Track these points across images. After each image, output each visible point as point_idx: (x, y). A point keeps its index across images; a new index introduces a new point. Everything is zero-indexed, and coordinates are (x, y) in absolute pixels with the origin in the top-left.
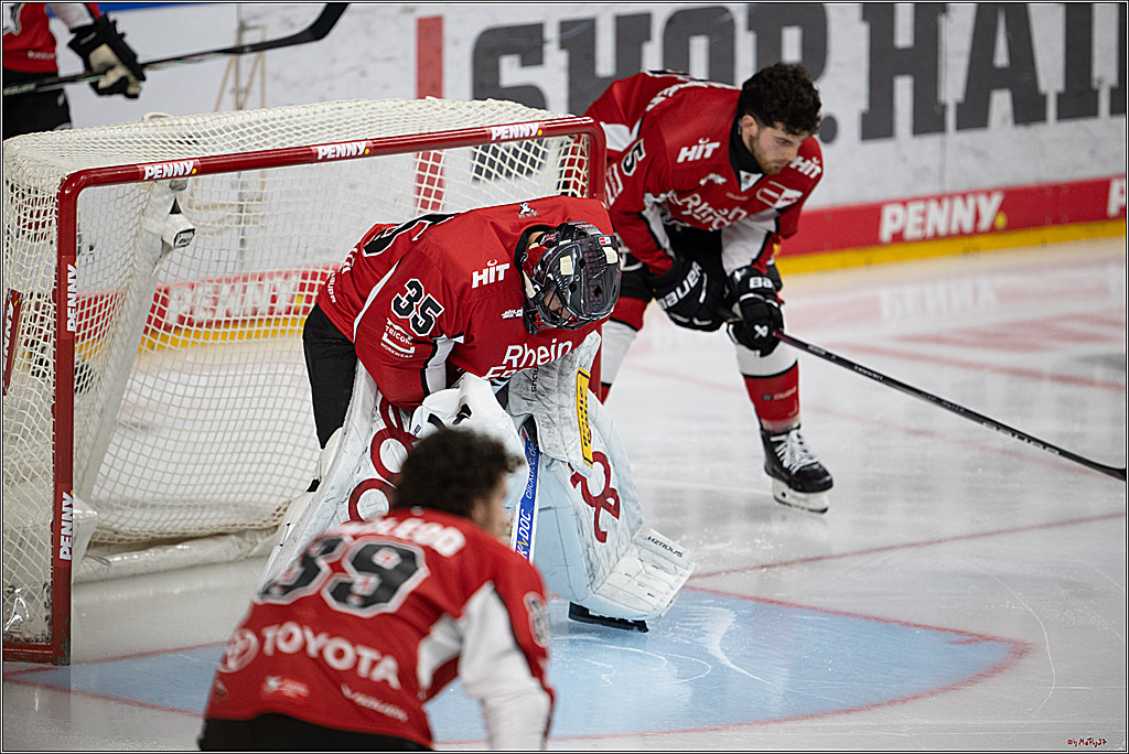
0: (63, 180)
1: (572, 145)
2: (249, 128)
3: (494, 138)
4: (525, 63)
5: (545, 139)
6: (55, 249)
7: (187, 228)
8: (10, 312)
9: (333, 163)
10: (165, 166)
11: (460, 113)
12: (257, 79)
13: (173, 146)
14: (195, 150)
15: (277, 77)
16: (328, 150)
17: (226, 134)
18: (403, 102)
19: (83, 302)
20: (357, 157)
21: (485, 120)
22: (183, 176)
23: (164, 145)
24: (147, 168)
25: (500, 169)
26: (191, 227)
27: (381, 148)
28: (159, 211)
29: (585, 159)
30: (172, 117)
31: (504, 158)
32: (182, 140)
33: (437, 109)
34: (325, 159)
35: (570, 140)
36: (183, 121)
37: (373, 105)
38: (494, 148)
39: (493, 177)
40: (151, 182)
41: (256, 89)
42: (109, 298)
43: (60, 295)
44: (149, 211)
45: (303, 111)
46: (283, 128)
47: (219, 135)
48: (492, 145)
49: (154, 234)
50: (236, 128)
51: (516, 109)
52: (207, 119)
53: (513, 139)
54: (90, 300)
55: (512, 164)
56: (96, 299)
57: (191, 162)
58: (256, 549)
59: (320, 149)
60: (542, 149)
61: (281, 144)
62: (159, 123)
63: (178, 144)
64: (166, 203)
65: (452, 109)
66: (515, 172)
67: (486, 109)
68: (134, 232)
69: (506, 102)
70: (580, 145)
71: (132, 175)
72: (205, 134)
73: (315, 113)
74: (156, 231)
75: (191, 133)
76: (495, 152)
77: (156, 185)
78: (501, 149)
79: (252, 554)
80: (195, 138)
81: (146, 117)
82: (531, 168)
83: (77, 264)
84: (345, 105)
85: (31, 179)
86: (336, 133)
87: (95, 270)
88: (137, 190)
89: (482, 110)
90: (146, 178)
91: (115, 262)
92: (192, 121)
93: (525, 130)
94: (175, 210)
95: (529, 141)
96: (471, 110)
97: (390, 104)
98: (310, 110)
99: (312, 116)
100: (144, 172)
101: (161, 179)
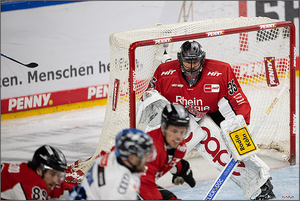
0: (130, 45)
1: (285, 30)
2: (187, 27)
3: (261, 28)
4: (272, 5)
5: (277, 28)
6: (129, 66)
7: (169, 59)
8: (116, 86)
9: (213, 37)
10: (161, 40)
11: (251, 21)
12: (191, 12)
13: (164, 33)
14: (170, 35)
15: (197, 12)
16: (211, 34)
17: (180, 29)
18: (233, 18)
19: (138, 82)
20: (220, 35)
21: (258, 23)
22: (167, 43)
23: (161, 33)
24: (156, 41)
25: (263, 38)
26: (170, 58)
27: (227, 32)
28: (160, 53)
29: (289, 34)
30: (163, 25)
31: (264, 34)
32: (166, 32)
33: (244, 20)
34: (210, 36)
35: (284, 28)
36: (167, 26)
37: (224, 19)
39: (261, 40)
40: (157, 45)
41: (190, 15)
42: (146, 81)
43: (131, 80)
44: (157, 53)
45: (203, 22)
46: (197, 27)
47: (178, 30)
48: (261, 31)
49: (159, 61)
50: (183, 28)
51: (268, 19)
52: (174, 25)
53: (267, 29)
54: (140, 81)
55: (267, 36)
56: (142, 81)
57: (169, 38)
58: (193, 155)
59: (208, 33)
60: (276, 31)
61: (197, 32)
62: (159, 27)
63: (165, 33)
64: (162, 51)
65: (249, 20)
66: (268, 39)
67: (259, 19)
68: (153, 60)
69: (265, 17)
70: (287, 30)
71: (151, 43)
72: (174, 30)
73: (207, 22)
74: (159, 60)
75: (169, 29)
76: (262, 33)
77: (159, 45)
78: (264, 32)
79: (191, 157)
80: (170, 31)
81: (155, 25)
82: (273, 37)
83: (135, 70)
84: (216, 20)
85: (121, 45)
86: (213, 28)
87: (141, 72)
88: (154, 47)
89: (258, 20)
90: (156, 44)
91: (148, 70)
92: (169, 26)
93: (270, 26)
94: (165, 53)
95: (272, 29)
96: (254, 20)
97: (229, 19)
98: (205, 22)
99: (206, 23)
100: (155, 42)
101: (160, 44)
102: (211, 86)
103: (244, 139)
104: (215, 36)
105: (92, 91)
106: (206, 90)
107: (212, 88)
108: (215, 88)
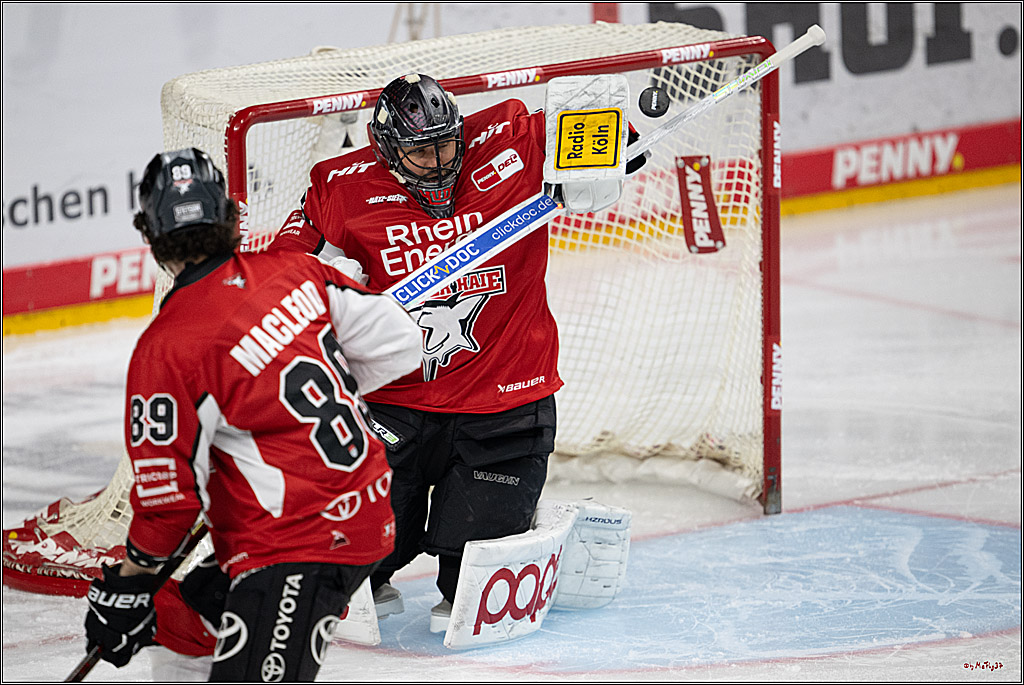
0: (231, 117)
3: (665, 61)
5: (717, 61)
9: (504, 91)
10: (334, 99)
11: (631, 36)
13: (342, 78)
14: (364, 83)
16: (498, 79)
17: (396, 65)
18: (573, 27)
19: (257, 241)
20: (527, 84)
21: (655, 42)
22: (353, 109)
23: (333, 78)
24: (315, 103)
27: (552, 73)
28: (330, 145)
30: (340, 50)
31: (676, 81)
32: (351, 73)
33: (607, 33)
34: (495, 87)
35: (741, 60)
36: (352, 54)
37: (543, 32)
38: (666, 71)
40: (321, 116)
41: (430, 18)
44: (320, 146)
45: (472, 40)
46: (452, 57)
47: (388, 67)
48: (664, 68)
50: (407, 60)
51: (687, 31)
52: (376, 51)
53: (685, 61)
54: (264, 238)
55: (684, 86)
57: (361, 95)
59: (489, 77)
60: (714, 70)
62: (327, 56)
63: (347, 77)
64: (337, 136)
65: (624, 32)
66: (687, 94)
67: (657, 31)
69: (677, 24)
71: (299, 109)
72: (374, 67)
73: (484, 41)
75: (360, 65)
76: (667, 75)
77: (326, 118)
78: (674, 72)
80: (364, 71)
81: (314, 52)
82: (704, 90)
83: (248, 200)
84: (514, 33)
85: (200, 118)
86: (507, 60)
87: (268, 207)
88: (308, 124)
89: (653, 33)
90: (315, 112)
92: (361, 53)
93: (696, 51)
94: (348, 143)
95: (701, 63)
96: (642, 33)
97: (559, 30)
98: (480, 39)
99: (482, 44)
100: (313, 107)
101: (331, 112)
102: (491, 168)
103: (594, 136)
104: (511, 86)
105: (105, 271)
106: (482, 185)
107: (497, 170)
108: (506, 164)
